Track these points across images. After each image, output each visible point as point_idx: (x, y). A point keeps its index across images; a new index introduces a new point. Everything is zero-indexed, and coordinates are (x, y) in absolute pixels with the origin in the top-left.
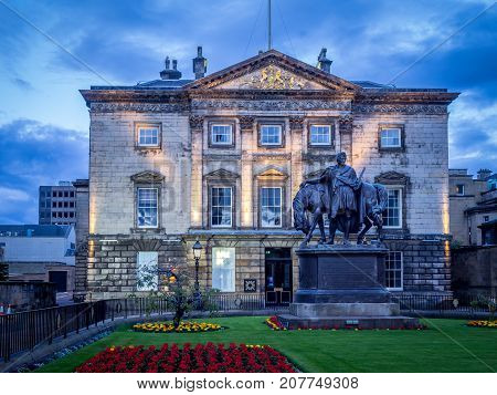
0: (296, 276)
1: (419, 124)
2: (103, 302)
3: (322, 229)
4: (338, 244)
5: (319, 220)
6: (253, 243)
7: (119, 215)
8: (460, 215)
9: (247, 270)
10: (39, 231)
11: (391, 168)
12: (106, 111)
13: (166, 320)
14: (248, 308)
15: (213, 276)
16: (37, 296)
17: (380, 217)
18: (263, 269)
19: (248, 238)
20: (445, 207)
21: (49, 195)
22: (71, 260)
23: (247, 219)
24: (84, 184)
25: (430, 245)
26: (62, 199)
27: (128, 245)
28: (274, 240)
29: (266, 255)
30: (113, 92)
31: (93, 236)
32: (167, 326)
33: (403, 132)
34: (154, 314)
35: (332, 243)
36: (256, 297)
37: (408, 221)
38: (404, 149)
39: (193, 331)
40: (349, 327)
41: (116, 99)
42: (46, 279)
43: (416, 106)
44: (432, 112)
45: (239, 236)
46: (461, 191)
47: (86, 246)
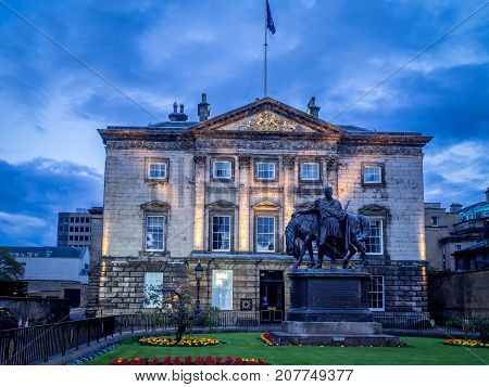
0: (287, 296)
1: (397, 163)
2: (113, 318)
3: (311, 254)
4: (326, 268)
5: (308, 246)
6: (249, 266)
7: (130, 239)
8: (435, 244)
9: (243, 290)
10: (56, 253)
11: (373, 201)
12: (120, 148)
13: (169, 334)
14: (245, 325)
15: (213, 295)
16: (53, 311)
17: (363, 245)
18: (258, 290)
19: (245, 261)
20: (422, 236)
21: (67, 221)
22: (85, 279)
23: (244, 244)
24: (98, 211)
25: (408, 270)
26: (78, 225)
27: (137, 267)
28: (268, 263)
29: (261, 277)
30: (128, 132)
31: (105, 257)
32: (170, 341)
33: (383, 171)
34: (159, 330)
35: (320, 267)
36: (251, 314)
37: (389, 249)
38: (384, 184)
39: (193, 345)
40: (335, 344)
41: (129, 137)
42: (62, 296)
43: (394, 148)
44: (409, 153)
45: (237, 260)
46: (435, 223)
47: (99, 267)
